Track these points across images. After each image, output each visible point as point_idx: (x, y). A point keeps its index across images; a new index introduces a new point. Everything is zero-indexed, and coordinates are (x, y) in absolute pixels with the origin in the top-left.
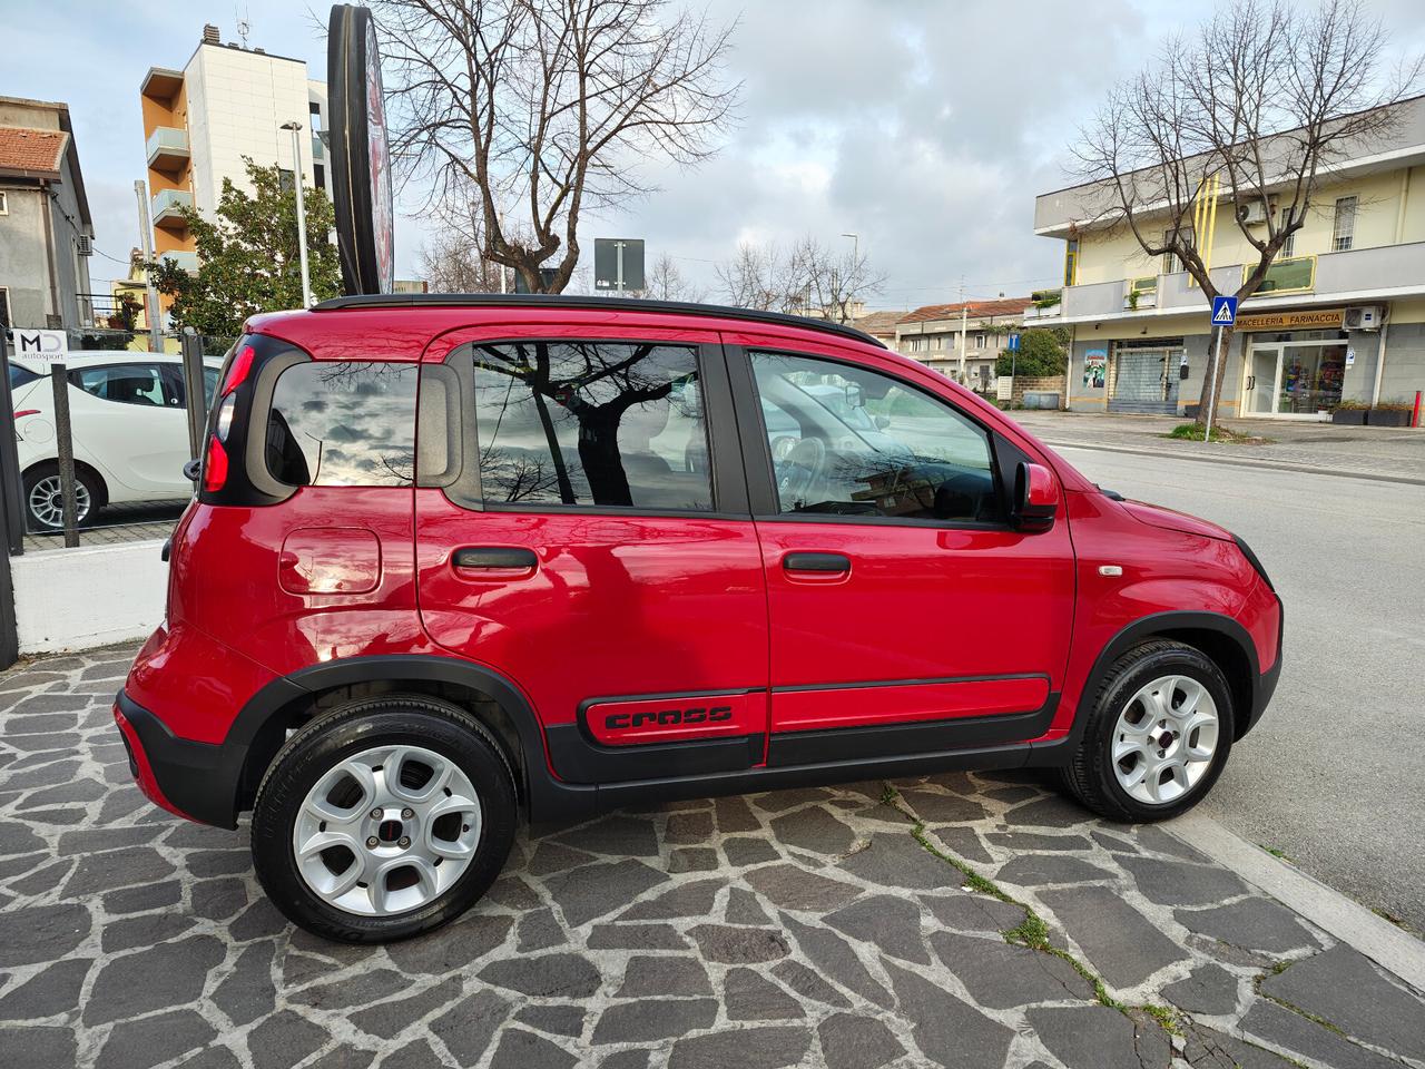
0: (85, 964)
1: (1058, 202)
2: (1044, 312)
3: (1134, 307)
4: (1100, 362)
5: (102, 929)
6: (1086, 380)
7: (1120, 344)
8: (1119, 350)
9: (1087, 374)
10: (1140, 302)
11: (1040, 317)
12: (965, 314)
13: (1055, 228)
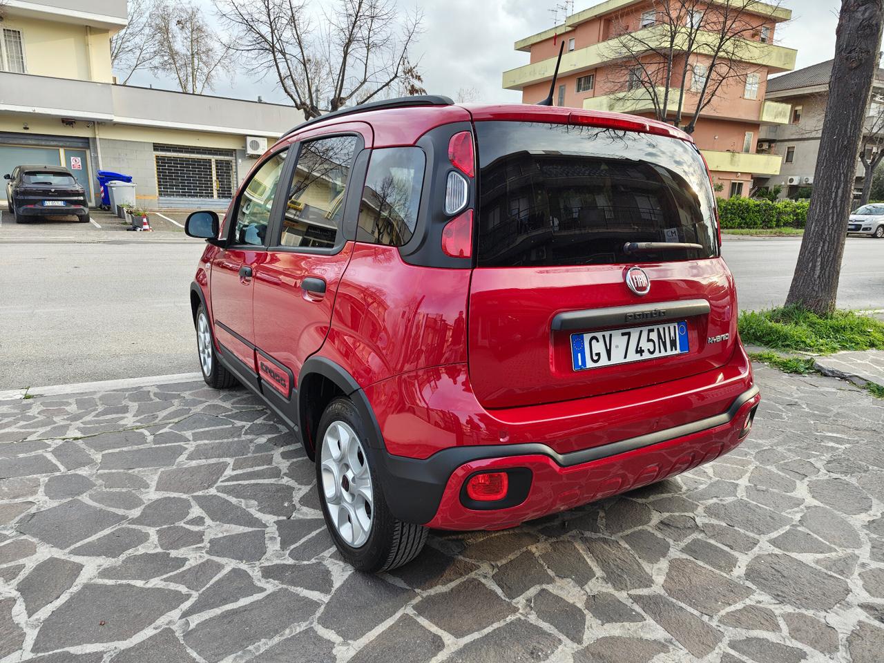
0: (773, 542)
5: (749, 553)
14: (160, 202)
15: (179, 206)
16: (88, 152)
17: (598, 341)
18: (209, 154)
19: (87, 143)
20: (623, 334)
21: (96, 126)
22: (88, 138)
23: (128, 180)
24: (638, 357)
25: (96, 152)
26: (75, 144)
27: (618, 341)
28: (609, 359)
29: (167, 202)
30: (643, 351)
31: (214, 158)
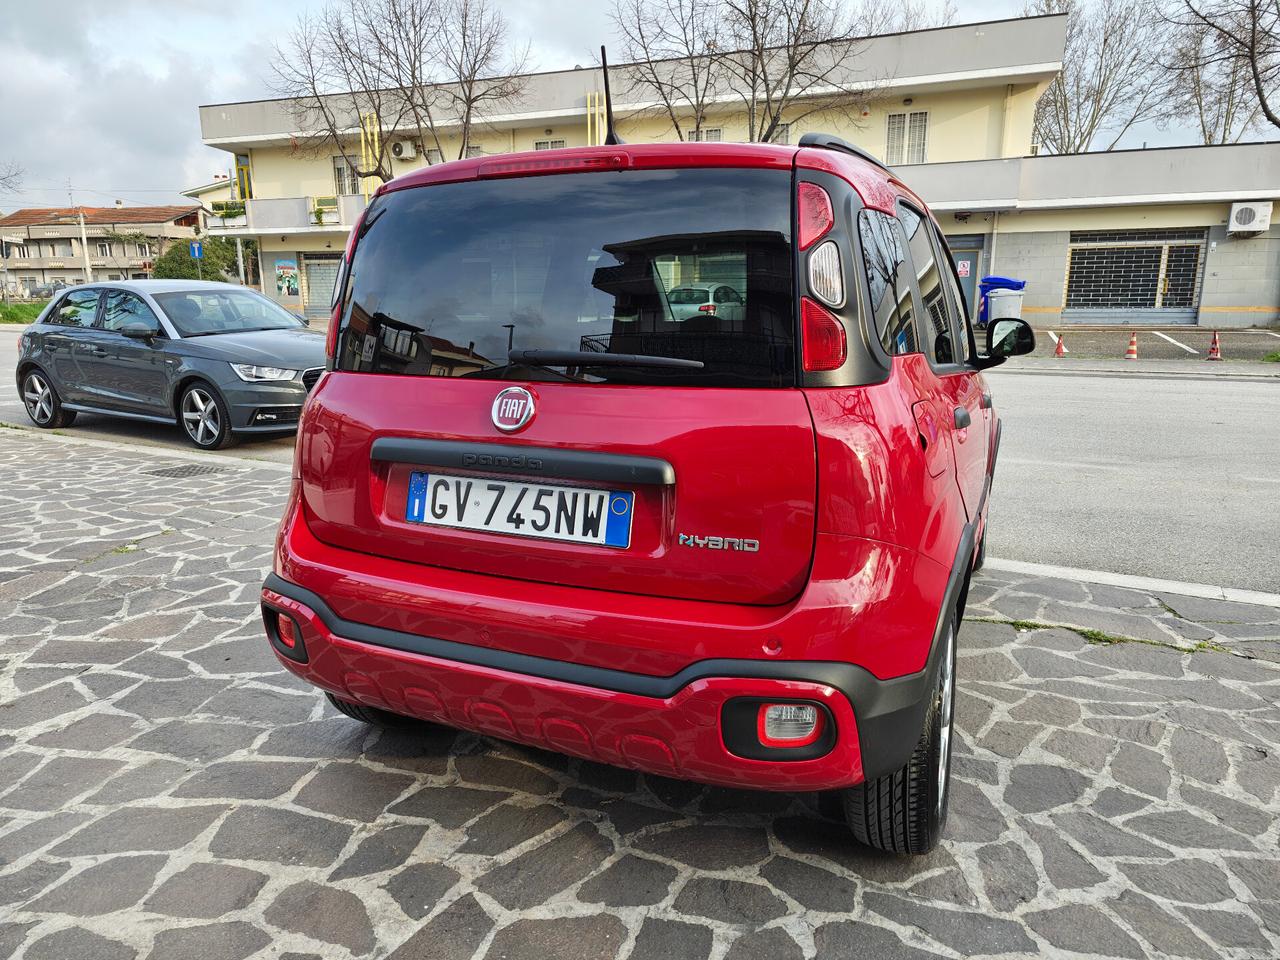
1: (224, 115)
2: (229, 222)
3: (320, 222)
4: (292, 272)
6: (280, 288)
7: (309, 256)
8: (307, 261)
9: (280, 283)
10: (325, 219)
11: (225, 227)
12: (82, 220)
13: (226, 140)
14: (1065, 315)
15: (1093, 321)
16: (981, 253)
17: (447, 489)
18: (1160, 238)
19: (981, 240)
20: (490, 488)
21: (996, 217)
22: (983, 235)
23: (1018, 286)
24: (511, 528)
25: (989, 252)
26: (966, 245)
27: (481, 495)
28: (460, 519)
29: (1077, 315)
30: (523, 522)
31: (1165, 245)
